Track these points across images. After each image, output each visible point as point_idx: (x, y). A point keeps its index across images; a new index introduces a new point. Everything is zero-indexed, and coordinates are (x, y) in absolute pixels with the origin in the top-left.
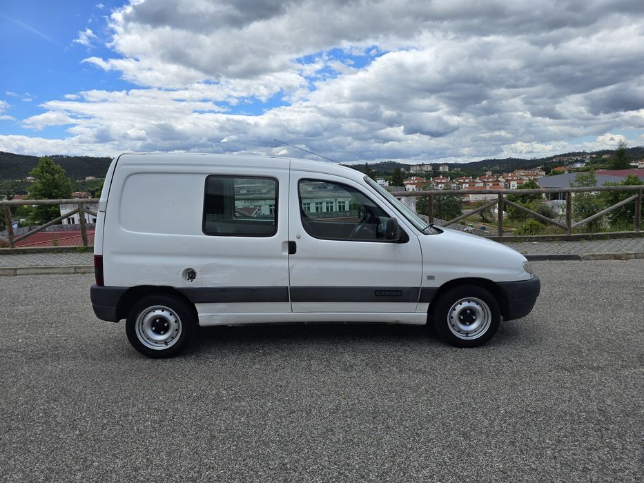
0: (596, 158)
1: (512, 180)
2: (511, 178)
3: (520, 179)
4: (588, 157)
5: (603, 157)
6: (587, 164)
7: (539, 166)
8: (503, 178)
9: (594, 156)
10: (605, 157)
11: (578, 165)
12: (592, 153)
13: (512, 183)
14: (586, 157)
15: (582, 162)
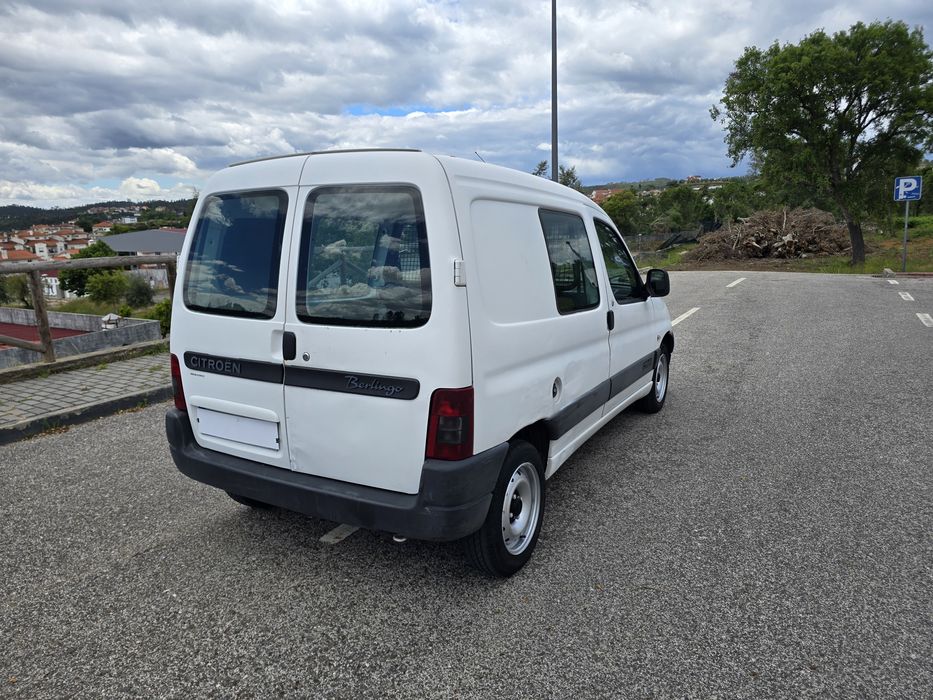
0: (147, 211)
1: (37, 242)
2: (34, 239)
3: (50, 240)
4: (137, 209)
5: (157, 209)
6: (139, 218)
7: (72, 219)
8: (20, 237)
9: (145, 208)
10: (159, 209)
11: (128, 220)
12: (140, 204)
13: (38, 246)
14: (134, 209)
15: (131, 215)
